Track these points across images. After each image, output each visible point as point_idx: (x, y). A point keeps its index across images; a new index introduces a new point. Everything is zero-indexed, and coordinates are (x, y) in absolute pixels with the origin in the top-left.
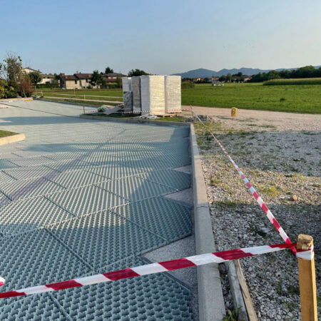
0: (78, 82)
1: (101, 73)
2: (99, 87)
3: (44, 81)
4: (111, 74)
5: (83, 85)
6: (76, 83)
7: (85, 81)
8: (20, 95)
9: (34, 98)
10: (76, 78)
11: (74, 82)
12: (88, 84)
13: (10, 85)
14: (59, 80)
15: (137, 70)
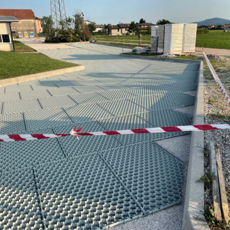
0: (120, 30)
1: (137, 23)
2: (134, 34)
3: (97, 30)
5: (123, 32)
6: (118, 31)
7: (125, 29)
10: (119, 27)
12: (126, 32)
13: (76, 33)
14: (108, 28)
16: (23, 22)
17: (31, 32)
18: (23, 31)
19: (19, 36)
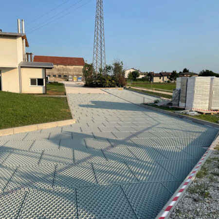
0: (162, 78)
1: (180, 72)
3: (141, 77)
4: (187, 73)
5: (165, 80)
6: (160, 78)
7: (166, 77)
8: (117, 86)
9: (124, 88)
10: (161, 75)
11: (159, 78)
12: (168, 79)
13: (112, 79)
14: (150, 76)
15: (207, 71)
16: (74, 68)
17: (80, 77)
18: (73, 76)
19: (69, 80)
